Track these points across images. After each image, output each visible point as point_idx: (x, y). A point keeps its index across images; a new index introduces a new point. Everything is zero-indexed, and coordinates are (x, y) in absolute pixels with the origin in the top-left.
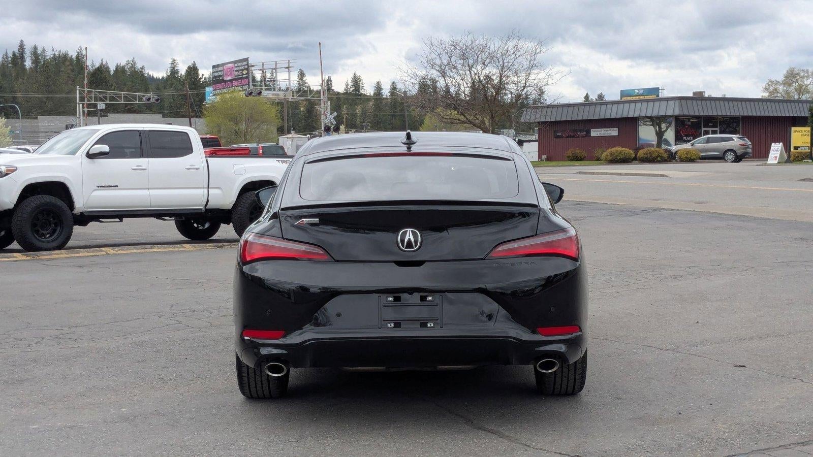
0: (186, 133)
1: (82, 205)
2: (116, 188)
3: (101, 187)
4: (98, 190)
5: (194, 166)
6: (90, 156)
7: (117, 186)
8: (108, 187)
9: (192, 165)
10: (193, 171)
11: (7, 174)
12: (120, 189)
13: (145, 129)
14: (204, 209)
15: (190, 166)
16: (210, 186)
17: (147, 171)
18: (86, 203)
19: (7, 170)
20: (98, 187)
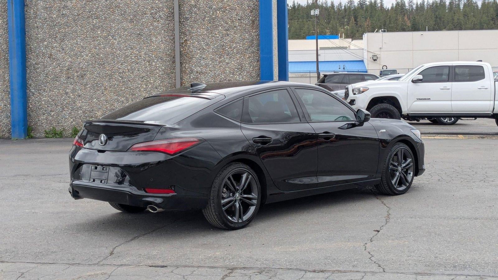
0: (482, 67)
1: (406, 110)
2: (429, 100)
3: (419, 99)
4: (417, 101)
5: (484, 86)
6: (413, 81)
7: (430, 99)
8: (424, 99)
9: (483, 86)
10: (483, 90)
11: (363, 92)
12: (431, 101)
13: (453, 65)
14: (492, 113)
15: (482, 87)
16: (495, 99)
17: (451, 90)
18: (409, 108)
19: (363, 90)
20: (417, 99)
